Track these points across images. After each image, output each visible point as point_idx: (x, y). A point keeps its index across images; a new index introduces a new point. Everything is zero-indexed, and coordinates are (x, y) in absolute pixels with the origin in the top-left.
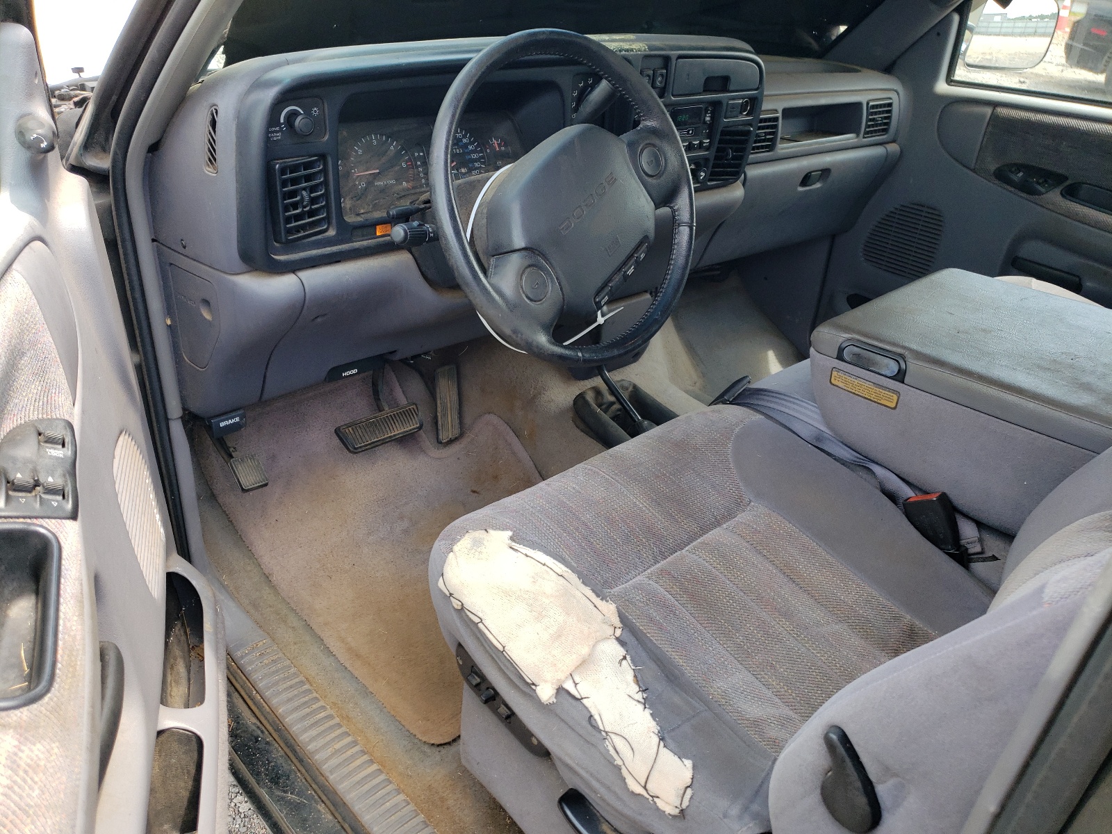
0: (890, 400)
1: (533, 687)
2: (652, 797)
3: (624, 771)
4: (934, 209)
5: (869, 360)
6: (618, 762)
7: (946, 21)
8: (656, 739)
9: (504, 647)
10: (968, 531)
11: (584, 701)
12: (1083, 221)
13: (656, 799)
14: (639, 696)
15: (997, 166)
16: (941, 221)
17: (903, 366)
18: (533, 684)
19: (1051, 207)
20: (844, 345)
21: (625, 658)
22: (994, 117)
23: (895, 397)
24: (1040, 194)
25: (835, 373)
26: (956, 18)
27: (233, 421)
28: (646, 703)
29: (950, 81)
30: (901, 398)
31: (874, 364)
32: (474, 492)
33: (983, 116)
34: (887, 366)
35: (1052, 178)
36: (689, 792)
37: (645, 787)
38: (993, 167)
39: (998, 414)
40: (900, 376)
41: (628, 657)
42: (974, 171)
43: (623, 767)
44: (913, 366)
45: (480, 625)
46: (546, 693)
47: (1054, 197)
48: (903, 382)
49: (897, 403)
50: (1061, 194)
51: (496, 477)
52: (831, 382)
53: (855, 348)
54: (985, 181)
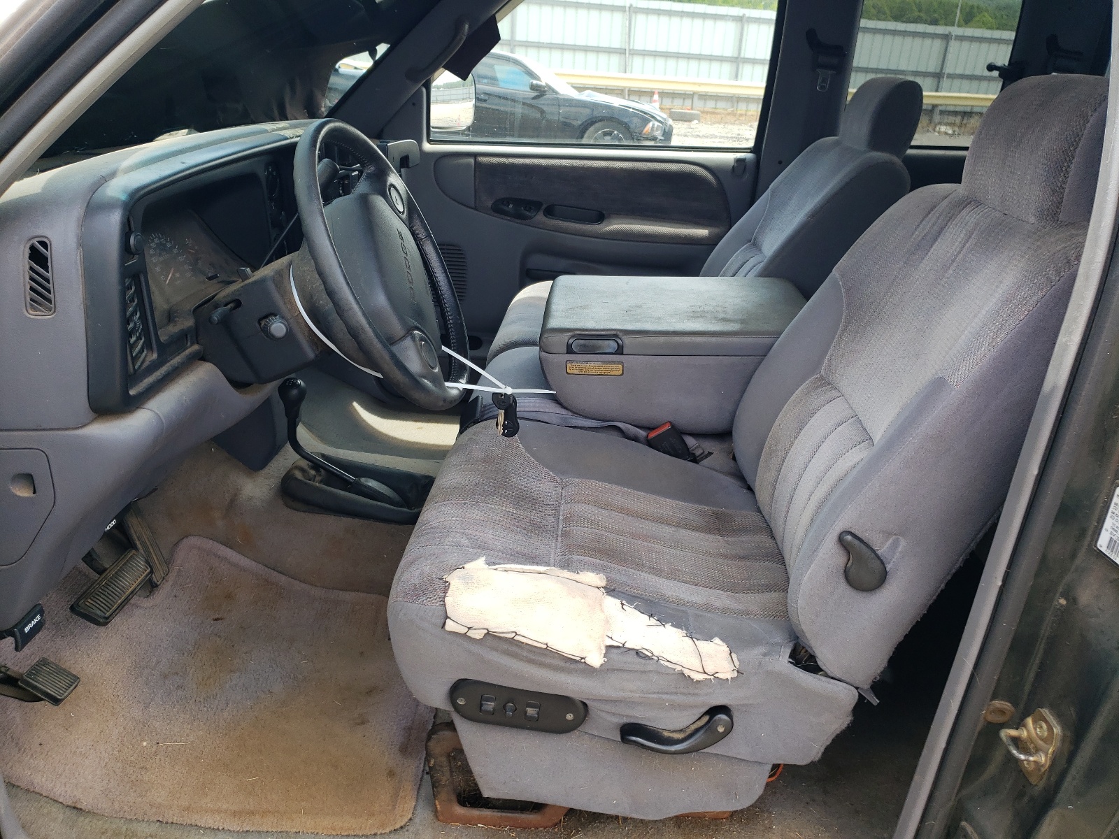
0: (617, 370)
1: (583, 661)
2: (713, 675)
3: (687, 672)
4: (453, 246)
5: (593, 346)
6: (679, 668)
7: (419, 92)
8: (688, 640)
9: (547, 644)
10: (691, 442)
11: (626, 646)
12: (566, 232)
13: (716, 675)
14: (653, 621)
15: (492, 202)
16: (462, 254)
17: (620, 342)
18: (582, 658)
19: (541, 226)
20: (571, 341)
21: (623, 604)
22: (478, 165)
23: (620, 366)
24: (530, 218)
25: (569, 365)
26: (424, 90)
27: (36, 620)
28: (662, 621)
29: (429, 141)
30: (625, 365)
31: (600, 347)
32: (216, 620)
33: (469, 165)
34: (609, 346)
35: (535, 205)
36: (734, 656)
37: (705, 673)
38: (490, 203)
39: (694, 353)
40: (620, 351)
41: (624, 602)
42: (476, 209)
43: (683, 669)
44: (627, 341)
45: (517, 638)
46: (596, 660)
47: (540, 217)
48: (622, 354)
49: (623, 370)
50: (544, 215)
51: (229, 596)
52: (567, 373)
53: (580, 341)
54: (486, 215)
